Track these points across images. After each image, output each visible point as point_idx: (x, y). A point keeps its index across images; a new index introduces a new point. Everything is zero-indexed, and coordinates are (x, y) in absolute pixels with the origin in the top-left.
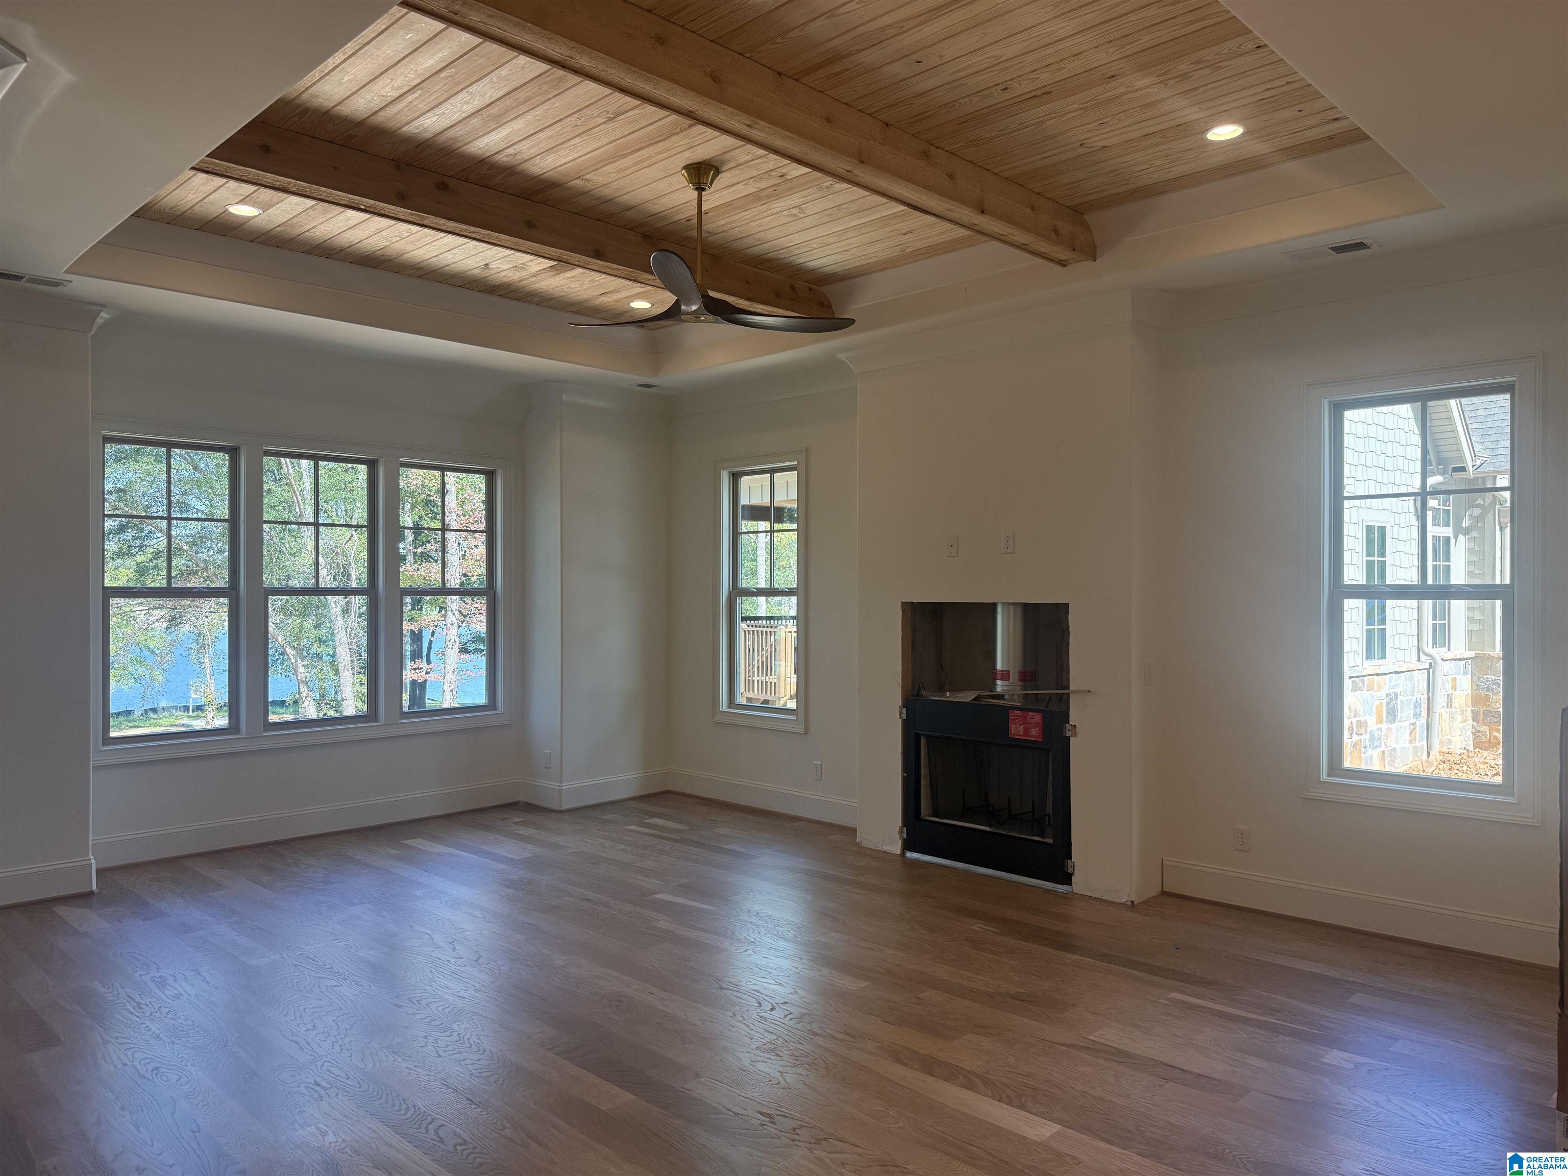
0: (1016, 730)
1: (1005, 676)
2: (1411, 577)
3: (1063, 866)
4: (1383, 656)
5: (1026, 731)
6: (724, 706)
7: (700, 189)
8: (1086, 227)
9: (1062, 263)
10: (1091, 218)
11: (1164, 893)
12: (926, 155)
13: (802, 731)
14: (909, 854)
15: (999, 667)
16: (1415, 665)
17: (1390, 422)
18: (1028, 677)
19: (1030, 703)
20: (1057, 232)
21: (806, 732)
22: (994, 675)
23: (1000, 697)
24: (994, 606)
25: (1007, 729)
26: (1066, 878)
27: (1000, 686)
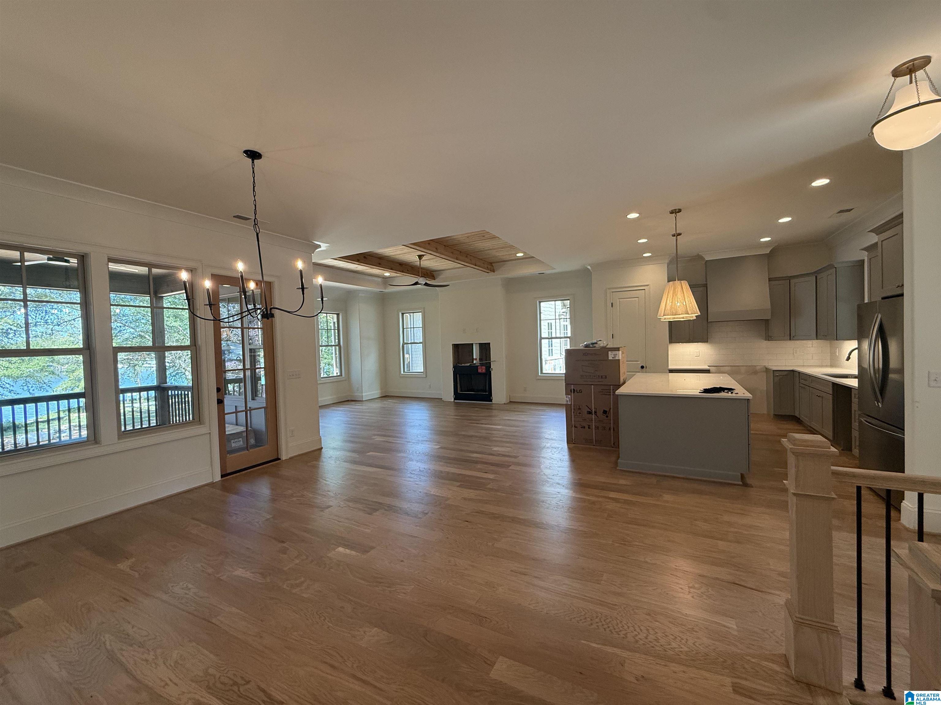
0: (480, 371)
1: (476, 359)
2: (547, 336)
3: (490, 398)
4: (552, 355)
5: (482, 371)
6: (402, 373)
7: (420, 259)
8: (493, 266)
9: (488, 273)
10: (493, 264)
11: (510, 402)
12: (467, 257)
13: (425, 376)
14: (455, 401)
15: (474, 357)
16: (560, 357)
17: (548, 306)
18: (481, 359)
19: (482, 365)
20: (488, 268)
21: (426, 377)
22: (473, 359)
23: (475, 364)
24: (473, 344)
25: (478, 370)
26: (491, 401)
27: (475, 362)
